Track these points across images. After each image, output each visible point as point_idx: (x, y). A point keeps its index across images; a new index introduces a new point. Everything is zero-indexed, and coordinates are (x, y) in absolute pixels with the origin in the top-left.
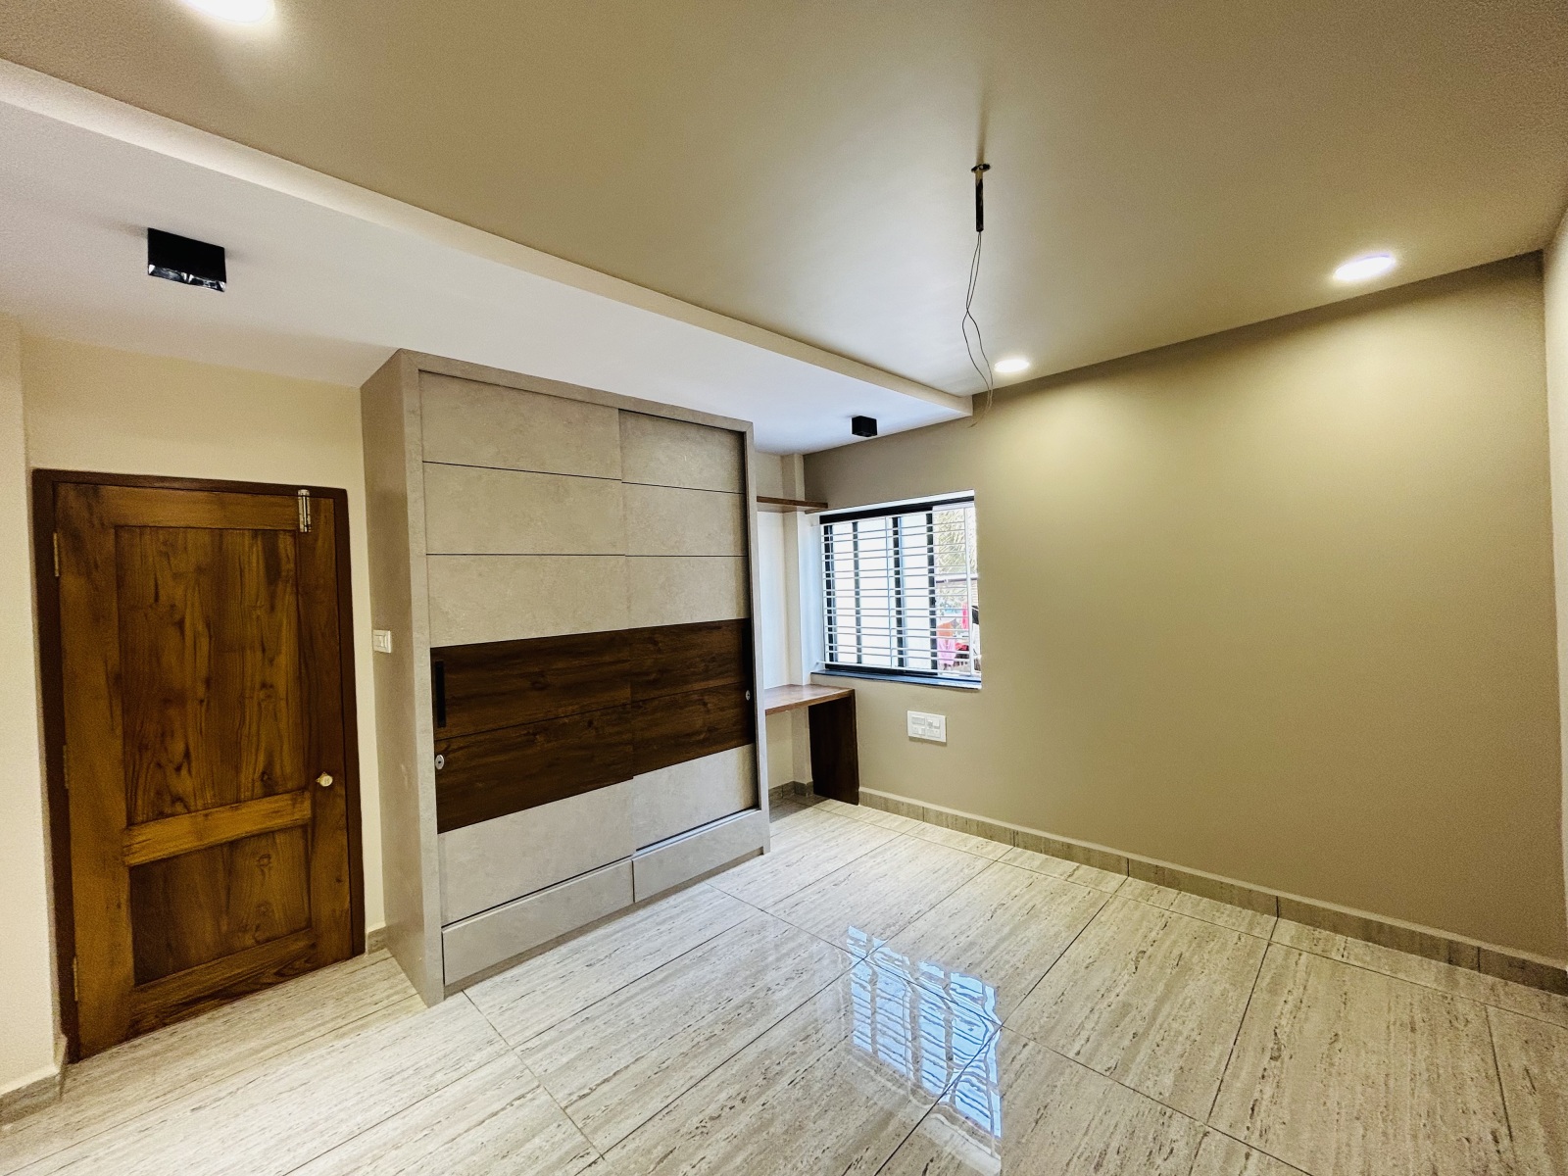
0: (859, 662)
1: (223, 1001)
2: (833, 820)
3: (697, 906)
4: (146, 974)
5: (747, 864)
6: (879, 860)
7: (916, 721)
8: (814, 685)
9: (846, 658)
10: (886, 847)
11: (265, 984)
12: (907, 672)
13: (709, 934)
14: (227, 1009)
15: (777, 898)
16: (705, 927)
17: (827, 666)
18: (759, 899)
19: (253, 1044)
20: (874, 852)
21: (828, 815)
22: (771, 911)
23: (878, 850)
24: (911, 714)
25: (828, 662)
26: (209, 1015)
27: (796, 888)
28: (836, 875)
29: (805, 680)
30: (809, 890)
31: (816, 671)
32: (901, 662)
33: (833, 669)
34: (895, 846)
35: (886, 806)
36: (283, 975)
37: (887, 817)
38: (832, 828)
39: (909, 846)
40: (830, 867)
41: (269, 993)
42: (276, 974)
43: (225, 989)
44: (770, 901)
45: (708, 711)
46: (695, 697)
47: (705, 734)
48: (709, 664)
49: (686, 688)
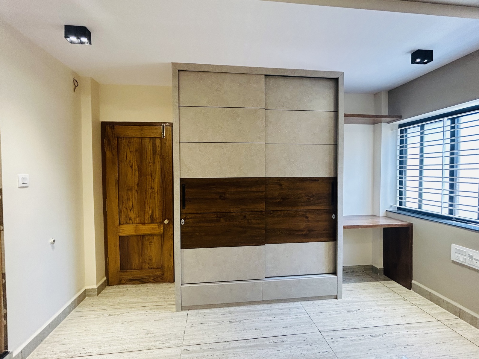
0: (420, 207)
1: (140, 283)
2: (389, 294)
3: (289, 314)
4: (123, 268)
5: (326, 301)
6: (411, 332)
7: (459, 252)
8: (387, 217)
9: (411, 204)
10: (421, 325)
11: (150, 281)
12: (456, 218)
13: (287, 331)
14: (140, 285)
15: (332, 328)
16: (287, 327)
17: (398, 208)
18: (321, 324)
19: (135, 300)
20: (409, 325)
21: (387, 290)
22: (324, 334)
23: (413, 325)
24: (454, 246)
25: (398, 205)
26: (135, 285)
27: (346, 327)
28: (375, 330)
29: (382, 213)
30: (352, 332)
31: (391, 209)
32: (451, 212)
33: (401, 209)
34: (428, 327)
35: (430, 297)
36: (155, 281)
37: (430, 305)
38: (387, 299)
39: (440, 332)
40: (374, 323)
41: (151, 285)
42: (153, 280)
43: (140, 279)
44: (327, 328)
45: (308, 221)
46: (302, 213)
47: (306, 232)
48: (310, 198)
49: (296, 208)
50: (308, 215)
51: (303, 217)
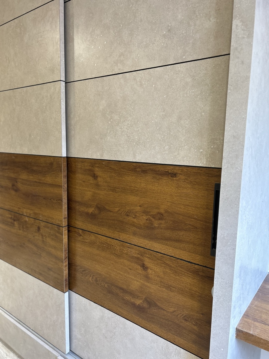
45: (147, 278)
46: (134, 252)
47: (141, 301)
48: (153, 220)
49: (123, 236)
50: (148, 262)
51: (136, 263)
